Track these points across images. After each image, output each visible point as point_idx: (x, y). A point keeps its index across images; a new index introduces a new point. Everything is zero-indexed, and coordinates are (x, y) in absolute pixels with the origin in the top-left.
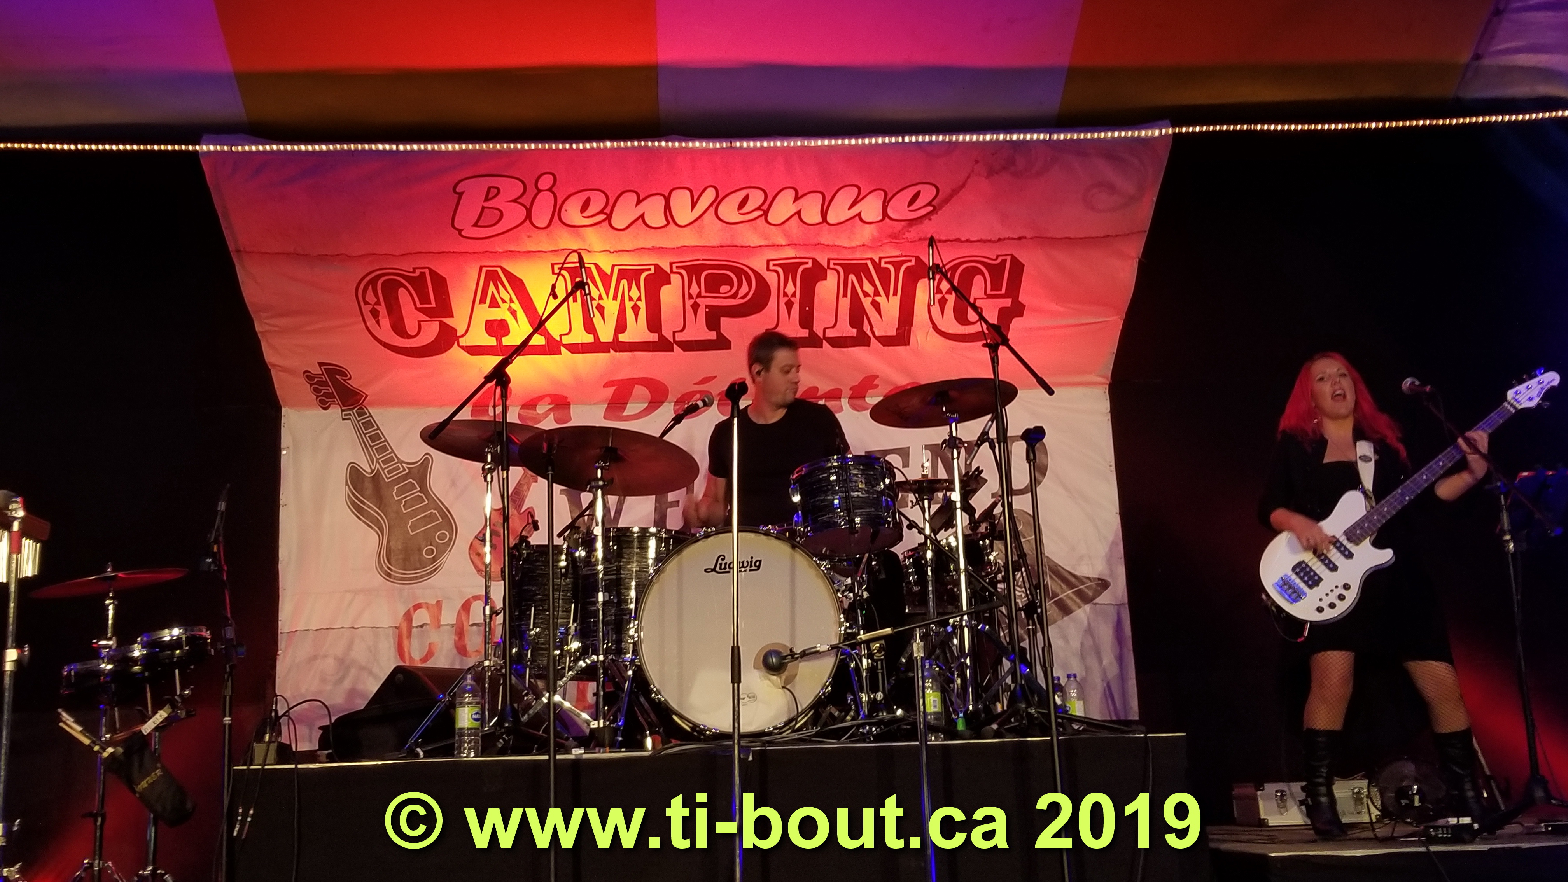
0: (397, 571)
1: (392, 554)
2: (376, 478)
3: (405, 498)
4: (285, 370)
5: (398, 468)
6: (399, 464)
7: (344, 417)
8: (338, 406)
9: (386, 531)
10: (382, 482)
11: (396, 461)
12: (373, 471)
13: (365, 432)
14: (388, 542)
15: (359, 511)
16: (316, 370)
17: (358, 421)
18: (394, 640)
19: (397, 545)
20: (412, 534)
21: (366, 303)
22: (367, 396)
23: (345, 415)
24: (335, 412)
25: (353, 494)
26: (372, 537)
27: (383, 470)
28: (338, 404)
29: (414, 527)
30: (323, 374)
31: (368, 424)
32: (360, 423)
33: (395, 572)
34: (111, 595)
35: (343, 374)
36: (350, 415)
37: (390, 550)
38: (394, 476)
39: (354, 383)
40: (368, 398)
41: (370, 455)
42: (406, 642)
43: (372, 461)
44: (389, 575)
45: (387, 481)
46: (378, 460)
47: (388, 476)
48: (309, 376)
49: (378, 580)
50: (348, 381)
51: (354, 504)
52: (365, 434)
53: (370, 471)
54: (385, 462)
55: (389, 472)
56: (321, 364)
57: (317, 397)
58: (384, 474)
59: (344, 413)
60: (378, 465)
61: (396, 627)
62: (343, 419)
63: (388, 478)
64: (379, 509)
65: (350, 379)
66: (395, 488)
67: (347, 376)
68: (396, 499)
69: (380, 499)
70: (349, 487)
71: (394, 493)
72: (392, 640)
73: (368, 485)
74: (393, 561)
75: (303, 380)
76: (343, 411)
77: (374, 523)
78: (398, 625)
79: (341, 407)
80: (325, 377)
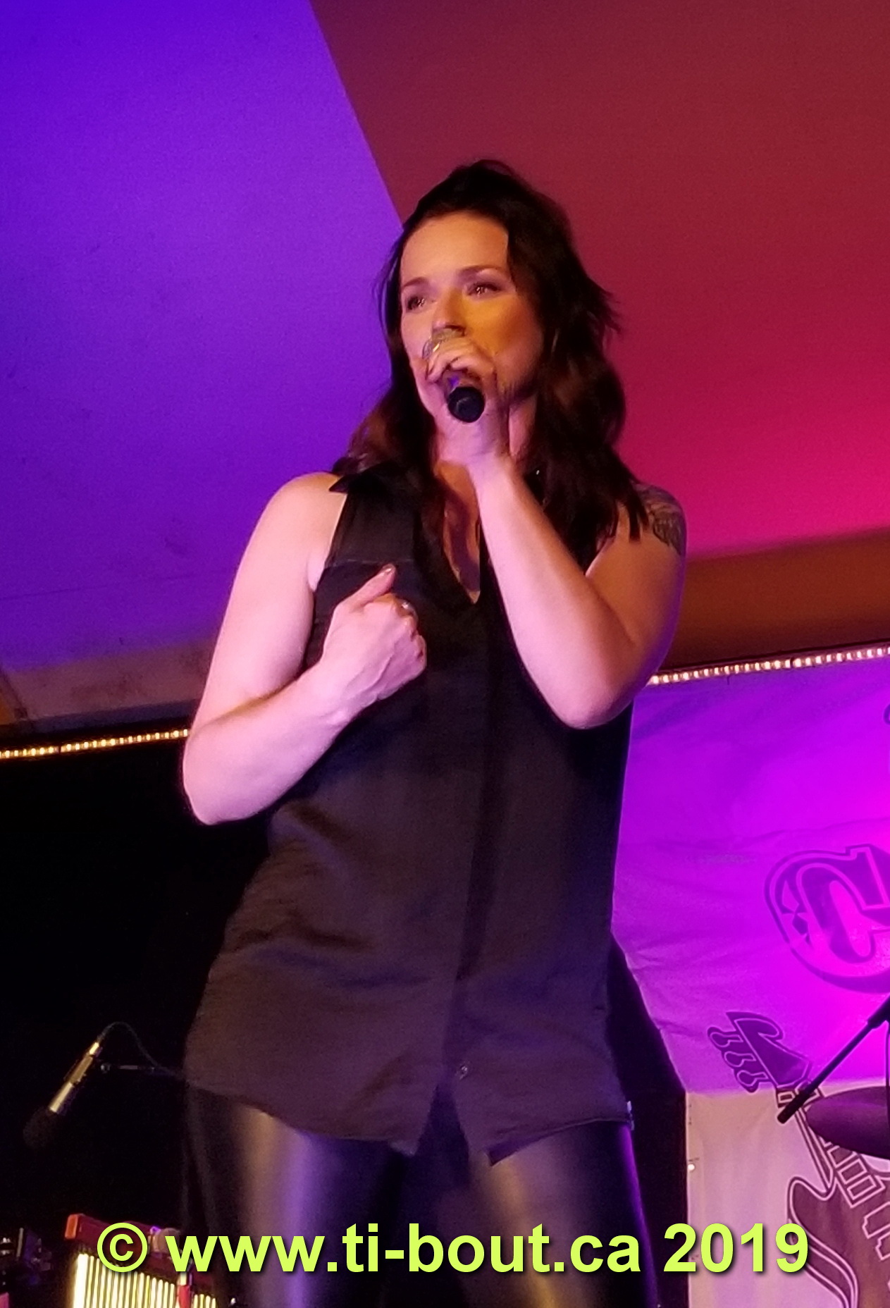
2: (837, 1205)
4: (681, 1030)
7: (781, 1102)
8: (771, 1083)
12: (829, 1191)
16: (727, 1027)
22: (811, 1063)
23: (783, 1098)
24: (766, 1093)
28: (770, 1080)
30: (738, 1032)
35: (769, 1029)
36: (790, 1097)
39: (787, 1043)
40: (813, 1066)
47: (854, 1198)
48: (719, 1039)
50: (778, 1041)
53: (825, 1191)
56: (733, 1016)
57: (736, 1070)
59: (780, 1095)
65: (780, 1037)
67: (775, 1032)
69: (844, 1240)
75: (709, 1044)
79: (775, 1086)
80: (743, 1039)
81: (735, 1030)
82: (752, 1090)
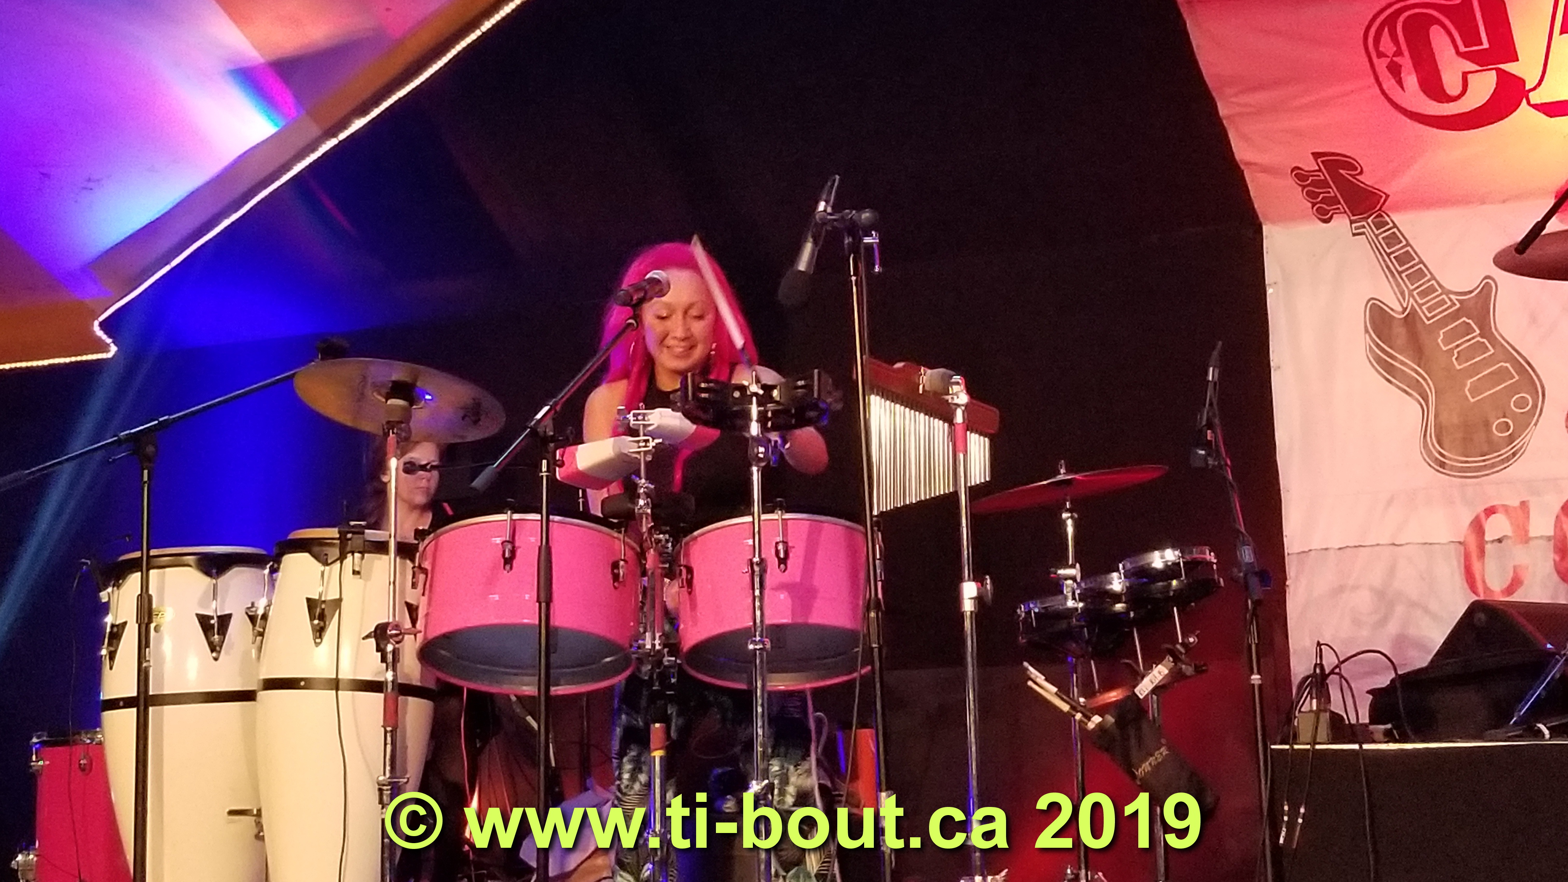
0: (1453, 458)
1: (1444, 434)
2: (1411, 319)
3: (1458, 346)
4: (1266, 170)
5: (1443, 302)
6: (1444, 296)
7: (1354, 231)
8: (1345, 215)
9: (1432, 398)
10: (1419, 326)
11: (1440, 291)
12: (1405, 309)
13: (1388, 251)
14: (1436, 416)
15: (1388, 370)
16: (1310, 165)
17: (1377, 236)
18: (1459, 562)
19: (1452, 418)
20: (1472, 400)
21: (1381, 55)
22: (1387, 196)
23: (1356, 228)
24: (1341, 224)
25: (1378, 345)
26: (1411, 409)
27: (1420, 306)
28: (1345, 212)
29: (1475, 391)
30: (1320, 170)
31: (1392, 240)
32: (1380, 238)
33: (1450, 459)
34: (1068, 505)
35: (1350, 165)
36: (1364, 227)
37: (1441, 428)
38: (1440, 314)
39: (1368, 179)
40: (1389, 200)
41: (1398, 285)
42: (1476, 566)
43: (1402, 294)
44: (1442, 465)
45: (1428, 323)
46: (1411, 293)
47: (1429, 315)
48: (1299, 175)
49: (1428, 474)
50: (1357, 177)
51: (1379, 360)
52: (1389, 255)
53: (1400, 309)
54: (1423, 294)
55: (1430, 309)
56: (1316, 155)
57: (1314, 205)
58: (1423, 313)
59: (1354, 225)
60: (1411, 300)
61: (1460, 543)
62: (1354, 235)
63: (1429, 319)
64: (1419, 366)
65: (1361, 173)
66: (1441, 332)
67: (1356, 169)
68: (1444, 349)
69: (1419, 352)
70: (1370, 336)
71: (1439, 341)
72: (1455, 563)
73: (1400, 332)
74: (1446, 442)
75: (1291, 182)
76: (1352, 222)
77: (1414, 387)
78: (1462, 540)
80: (1324, 175)
81: (1317, 168)
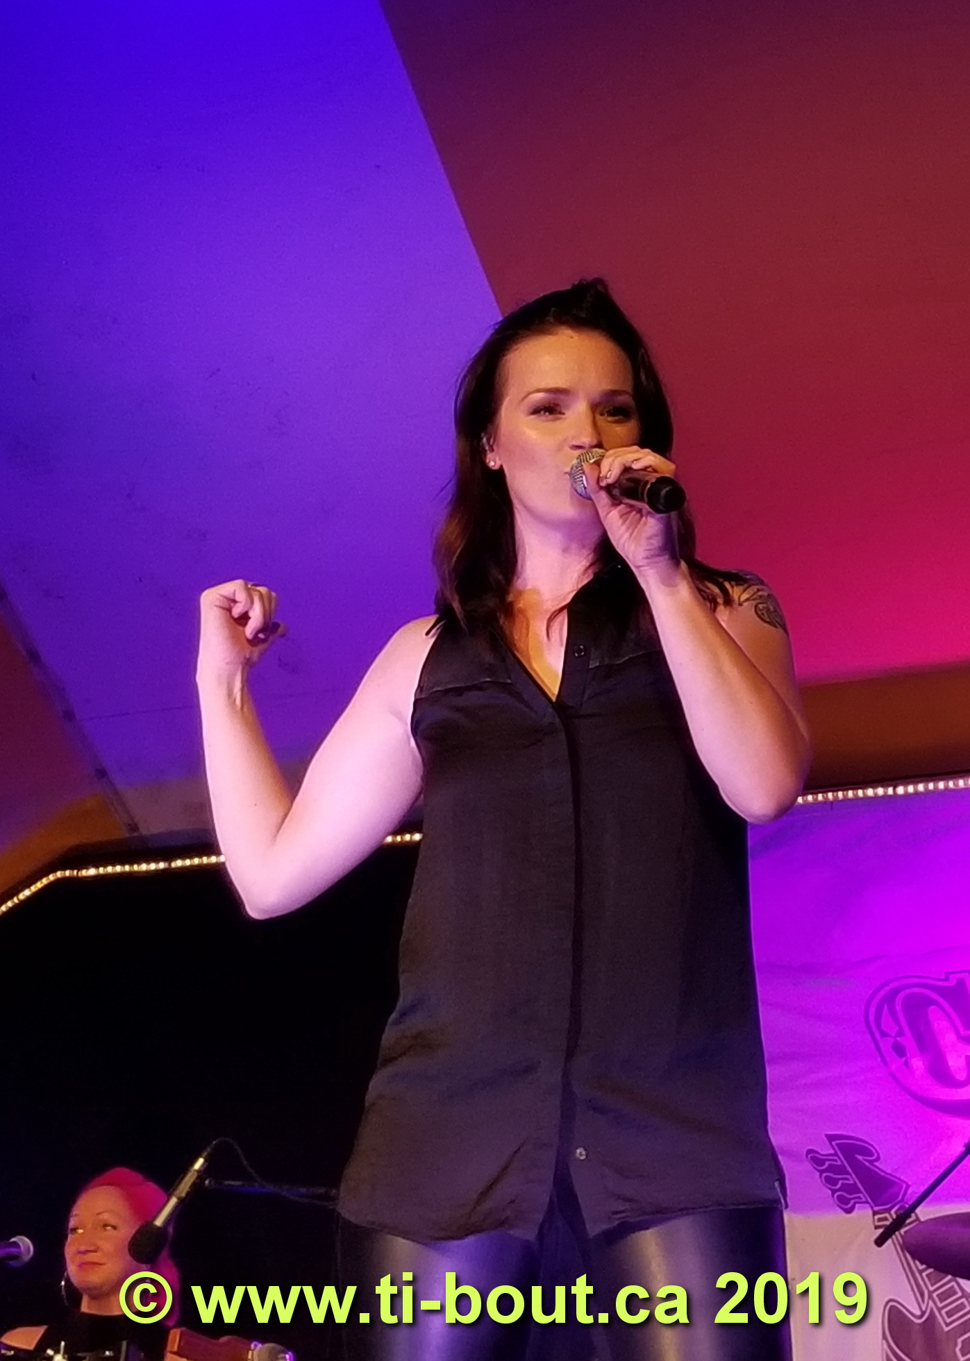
2: (928, 1324)
7: (877, 1224)
8: (867, 1205)
12: (923, 1314)
16: (825, 1149)
21: (884, 1035)
22: (908, 1186)
23: (880, 1220)
24: (862, 1214)
28: (867, 1202)
30: (836, 1154)
35: (867, 1152)
36: (886, 1219)
39: (884, 1166)
40: (910, 1189)
48: (817, 1160)
50: (876, 1164)
53: (919, 1313)
56: (831, 1138)
57: (834, 1192)
59: (877, 1217)
65: (878, 1159)
67: (873, 1154)
73: (916, 1338)
76: (875, 1213)
79: (872, 1208)
80: (841, 1161)
81: (832, 1152)
82: (849, 1211)
